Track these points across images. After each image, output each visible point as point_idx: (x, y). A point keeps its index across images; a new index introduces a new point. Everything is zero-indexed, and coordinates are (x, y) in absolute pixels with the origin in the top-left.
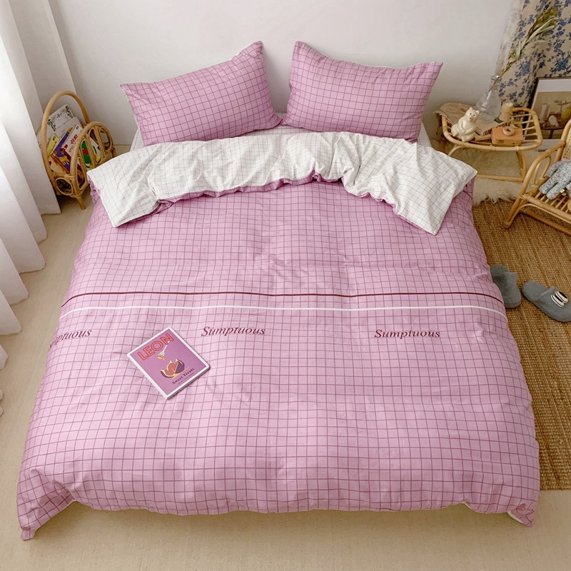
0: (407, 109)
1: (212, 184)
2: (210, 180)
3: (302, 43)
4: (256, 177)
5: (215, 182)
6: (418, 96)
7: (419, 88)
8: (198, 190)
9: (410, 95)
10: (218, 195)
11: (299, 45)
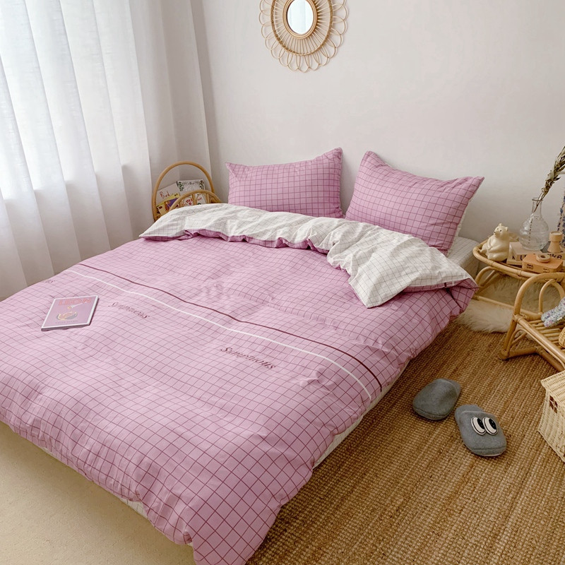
0: (436, 214)
1: (229, 230)
2: (229, 226)
3: (372, 153)
4: (264, 233)
5: (231, 229)
6: (449, 204)
7: (452, 197)
8: (213, 229)
9: (441, 201)
10: (229, 240)
11: (369, 154)
